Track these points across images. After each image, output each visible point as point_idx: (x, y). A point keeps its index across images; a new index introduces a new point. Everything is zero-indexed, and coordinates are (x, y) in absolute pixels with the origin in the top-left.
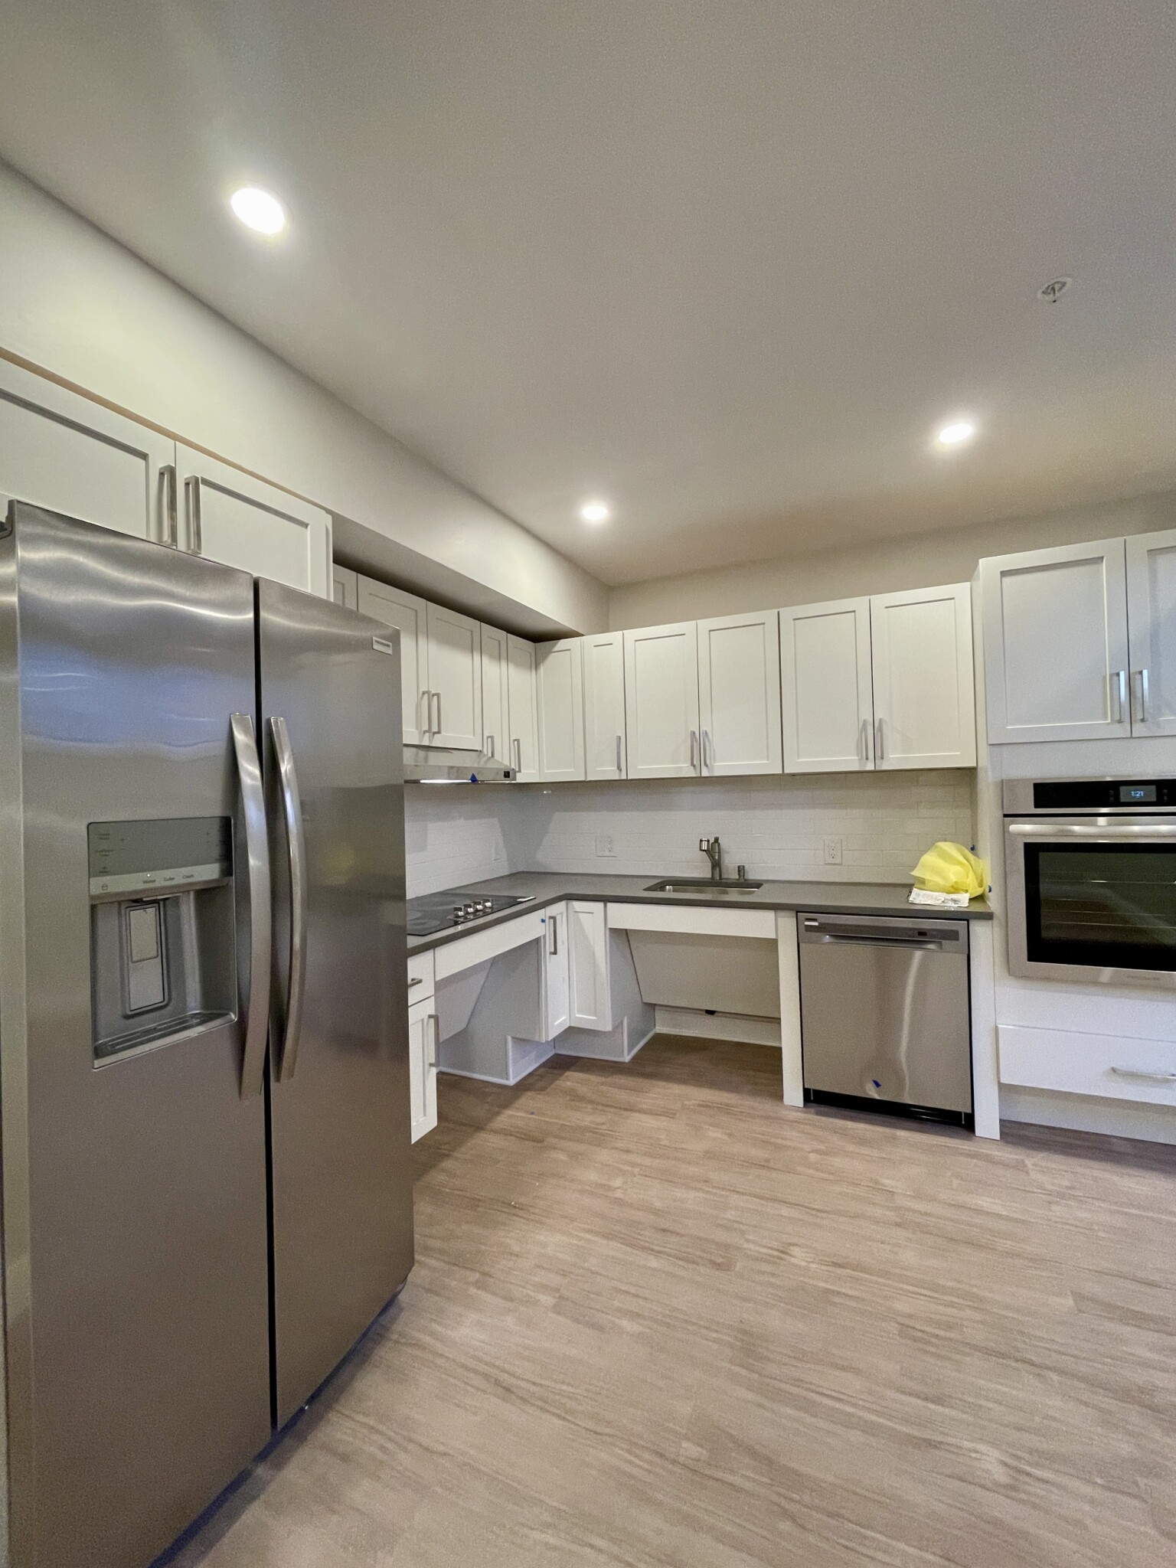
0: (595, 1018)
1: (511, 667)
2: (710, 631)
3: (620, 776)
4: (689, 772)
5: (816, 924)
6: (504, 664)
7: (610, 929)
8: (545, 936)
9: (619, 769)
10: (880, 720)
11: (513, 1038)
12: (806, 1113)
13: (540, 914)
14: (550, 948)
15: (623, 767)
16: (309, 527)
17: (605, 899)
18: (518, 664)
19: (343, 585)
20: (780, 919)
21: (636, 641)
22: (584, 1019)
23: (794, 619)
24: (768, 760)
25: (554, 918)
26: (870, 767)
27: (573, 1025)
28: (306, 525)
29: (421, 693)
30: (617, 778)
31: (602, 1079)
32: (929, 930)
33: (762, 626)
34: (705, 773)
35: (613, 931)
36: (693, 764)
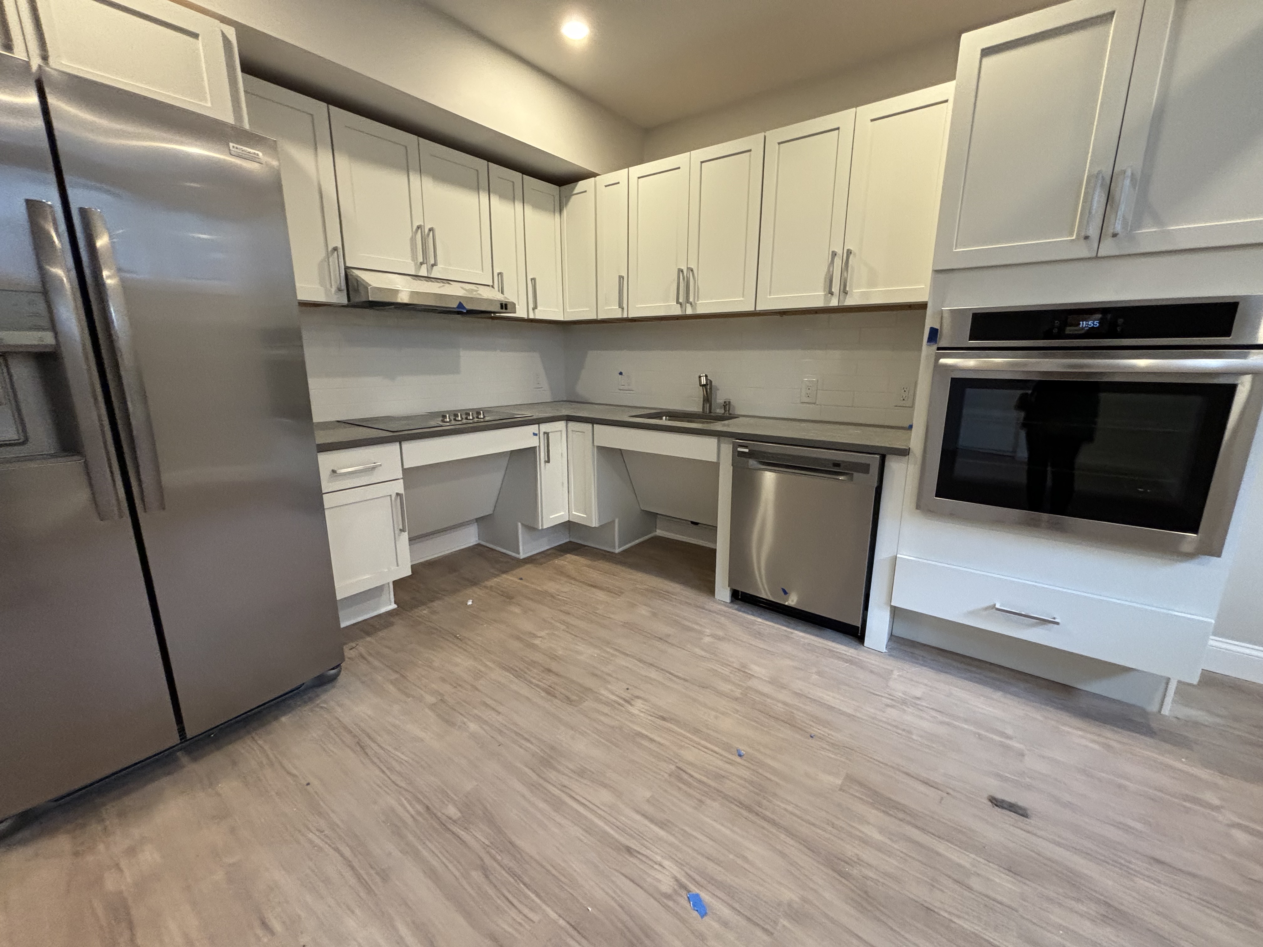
0: (585, 516)
1: (529, 210)
2: (702, 162)
3: (622, 314)
4: (676, 311)
5: (747, 450)
6: (519, 206)
7: (598, 447)
8: (539, 446)
9: (621, 306)
10: (848, 250)
11: (522, 524)
12: (730, 607)
13: (534, 428)
14: (543, 455)
15: (625, 306)
16: (200, 38)
17: (593, 421)
18: (537, 206)
19: (312, 115)
20: (722, 445)
21: (639, 178)
22: (578, 516)
23: (779, 143)
24: (743, 297)
25: (547, 434)
26: (834, 303)
27: (571, 520)
28: (195, 36)
29: (415, 228)
30: (619, 316)
31: (588, 562)
32: (843, 462)
33: (748, 154)
34: (689, 311)
35: (601, 449)
36: (678, 302)
